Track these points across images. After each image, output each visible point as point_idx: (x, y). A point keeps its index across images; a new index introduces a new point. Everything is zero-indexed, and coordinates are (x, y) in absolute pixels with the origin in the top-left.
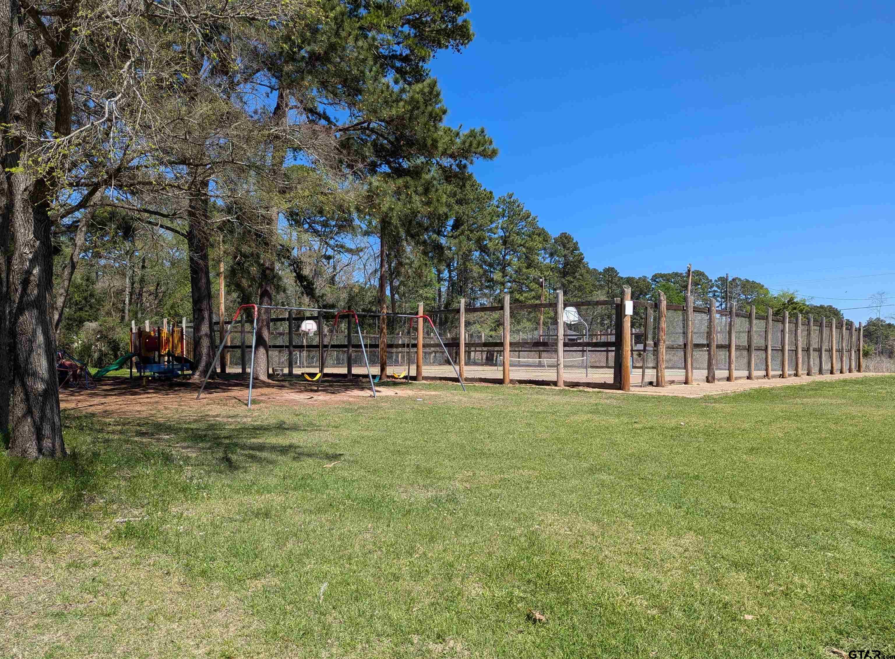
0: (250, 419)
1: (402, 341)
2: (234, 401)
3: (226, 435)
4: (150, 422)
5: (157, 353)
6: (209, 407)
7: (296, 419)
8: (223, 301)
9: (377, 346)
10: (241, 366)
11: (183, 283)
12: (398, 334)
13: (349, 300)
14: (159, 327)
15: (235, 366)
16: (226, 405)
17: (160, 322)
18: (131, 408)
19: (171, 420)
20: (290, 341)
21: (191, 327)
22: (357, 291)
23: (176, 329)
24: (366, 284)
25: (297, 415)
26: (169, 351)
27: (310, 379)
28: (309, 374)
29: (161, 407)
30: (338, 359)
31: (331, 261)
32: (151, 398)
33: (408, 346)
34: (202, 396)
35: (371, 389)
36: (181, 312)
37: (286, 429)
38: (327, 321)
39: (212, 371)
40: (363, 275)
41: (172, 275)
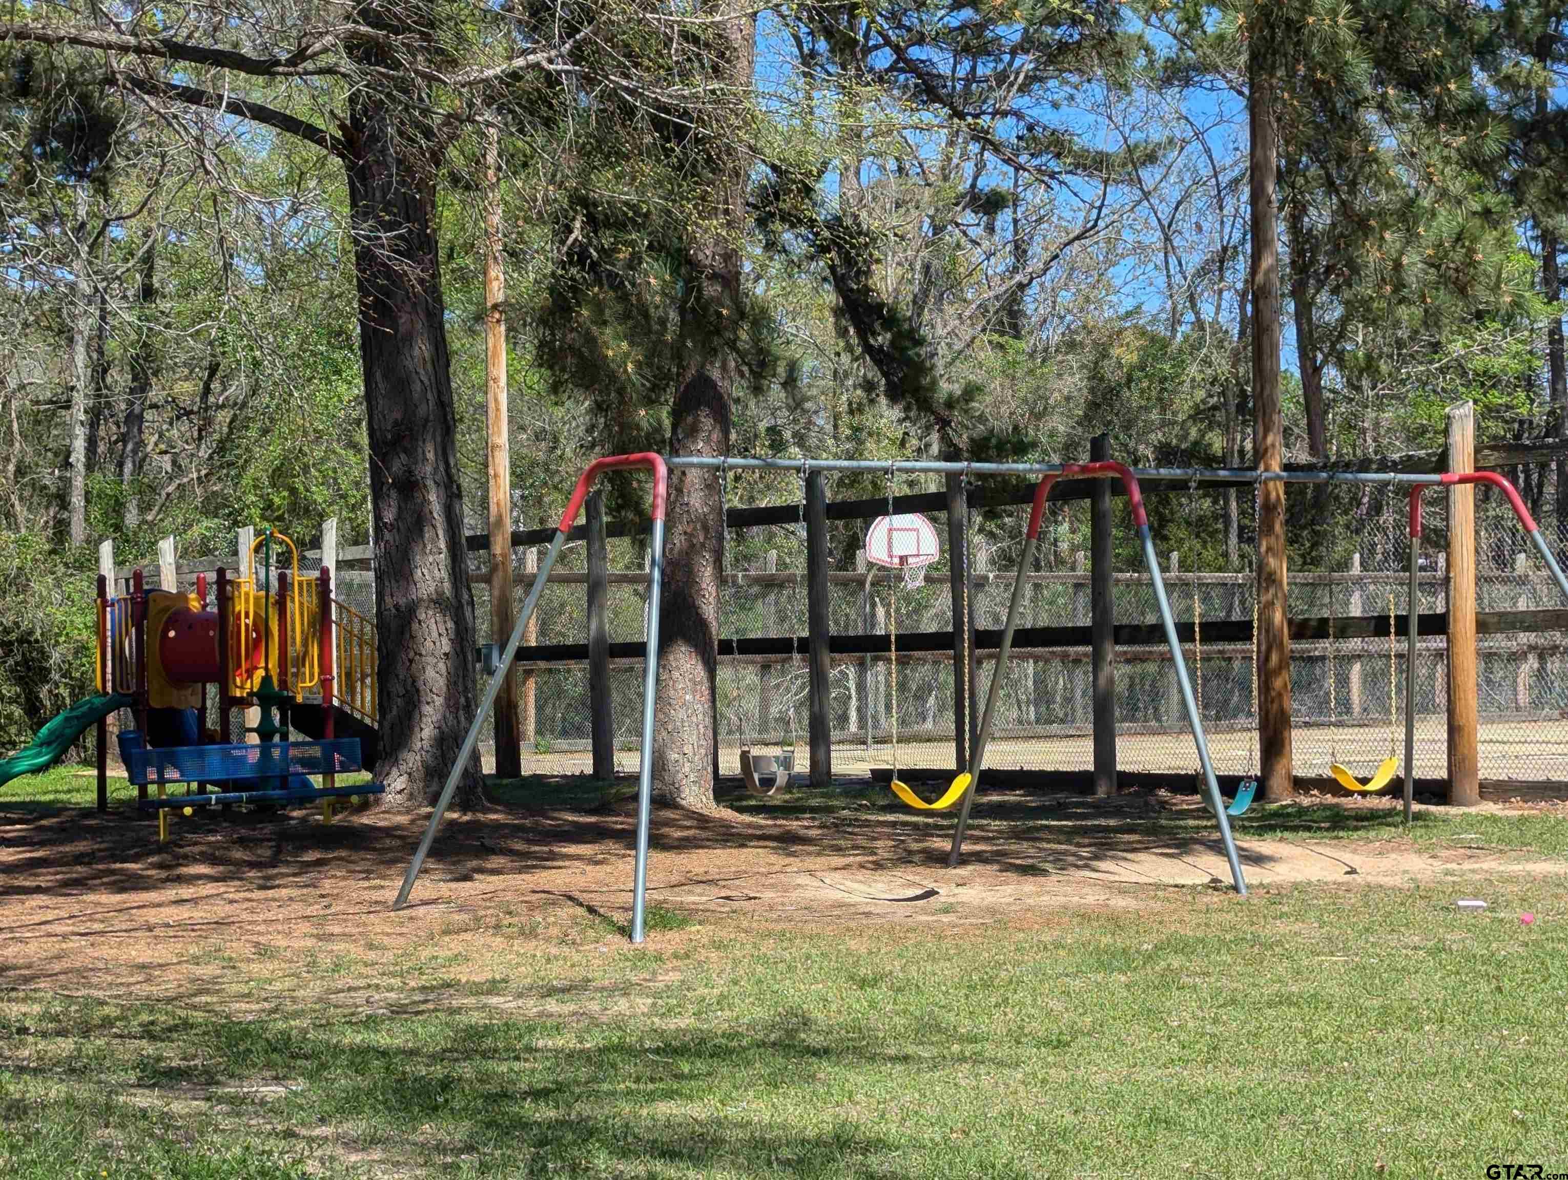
0: (643, 1004)
1: (1368, 600)
2: (567, 911)
3: (541, 1080)
4: (199, 1016)
5: (212, 690)
6: (454, 945)
7: (858, 1001)
8: (501, 436)
9: (1241, 631)
10: (588, 743)
11: (329, 361)
12: (1344, 565)
13: (1093, 406)
14: (221, 572)
15: (562, 743)
16: (529, 933)
17: (223, 547)
18: (106, 951)
19: (290, 1007)
20: (816, 617)
21: (362, 564)
22: (1131, 358)
23: (296, 575)
24: (1175, 321)
25: (863, 983)
26: (266, 680)
27: (922, 805)
28: (912, 777)
29: (239, 948)
30: (1043, 696)
31: (1004, 218)
32: (194, 901)
33: (1402, 625)
34: (422, 889)
35: (1219, 848)
36: (320, 495)
37: (815, 1053)
38: (990, 515)
39: (466, 773)
40: (1161, 281)
41: (275, 324)
